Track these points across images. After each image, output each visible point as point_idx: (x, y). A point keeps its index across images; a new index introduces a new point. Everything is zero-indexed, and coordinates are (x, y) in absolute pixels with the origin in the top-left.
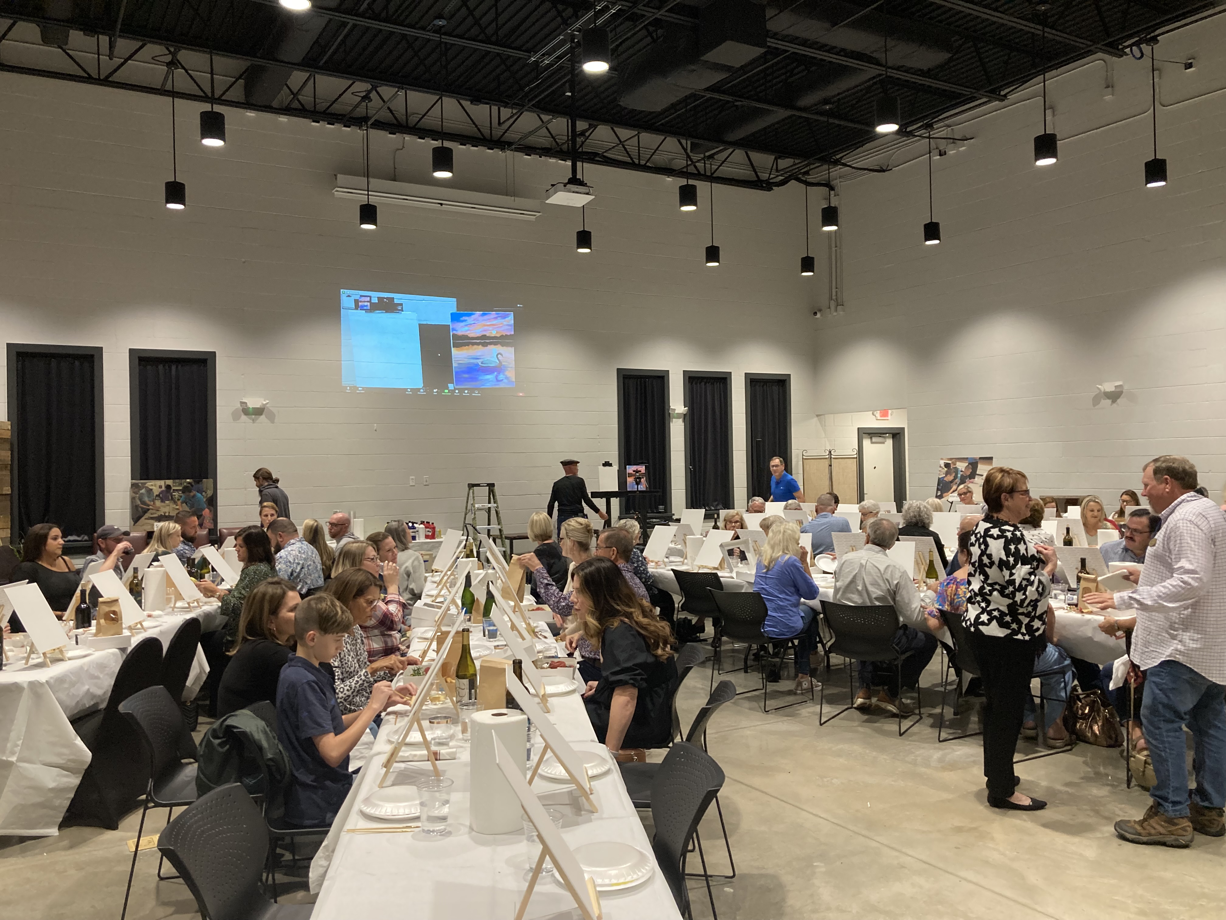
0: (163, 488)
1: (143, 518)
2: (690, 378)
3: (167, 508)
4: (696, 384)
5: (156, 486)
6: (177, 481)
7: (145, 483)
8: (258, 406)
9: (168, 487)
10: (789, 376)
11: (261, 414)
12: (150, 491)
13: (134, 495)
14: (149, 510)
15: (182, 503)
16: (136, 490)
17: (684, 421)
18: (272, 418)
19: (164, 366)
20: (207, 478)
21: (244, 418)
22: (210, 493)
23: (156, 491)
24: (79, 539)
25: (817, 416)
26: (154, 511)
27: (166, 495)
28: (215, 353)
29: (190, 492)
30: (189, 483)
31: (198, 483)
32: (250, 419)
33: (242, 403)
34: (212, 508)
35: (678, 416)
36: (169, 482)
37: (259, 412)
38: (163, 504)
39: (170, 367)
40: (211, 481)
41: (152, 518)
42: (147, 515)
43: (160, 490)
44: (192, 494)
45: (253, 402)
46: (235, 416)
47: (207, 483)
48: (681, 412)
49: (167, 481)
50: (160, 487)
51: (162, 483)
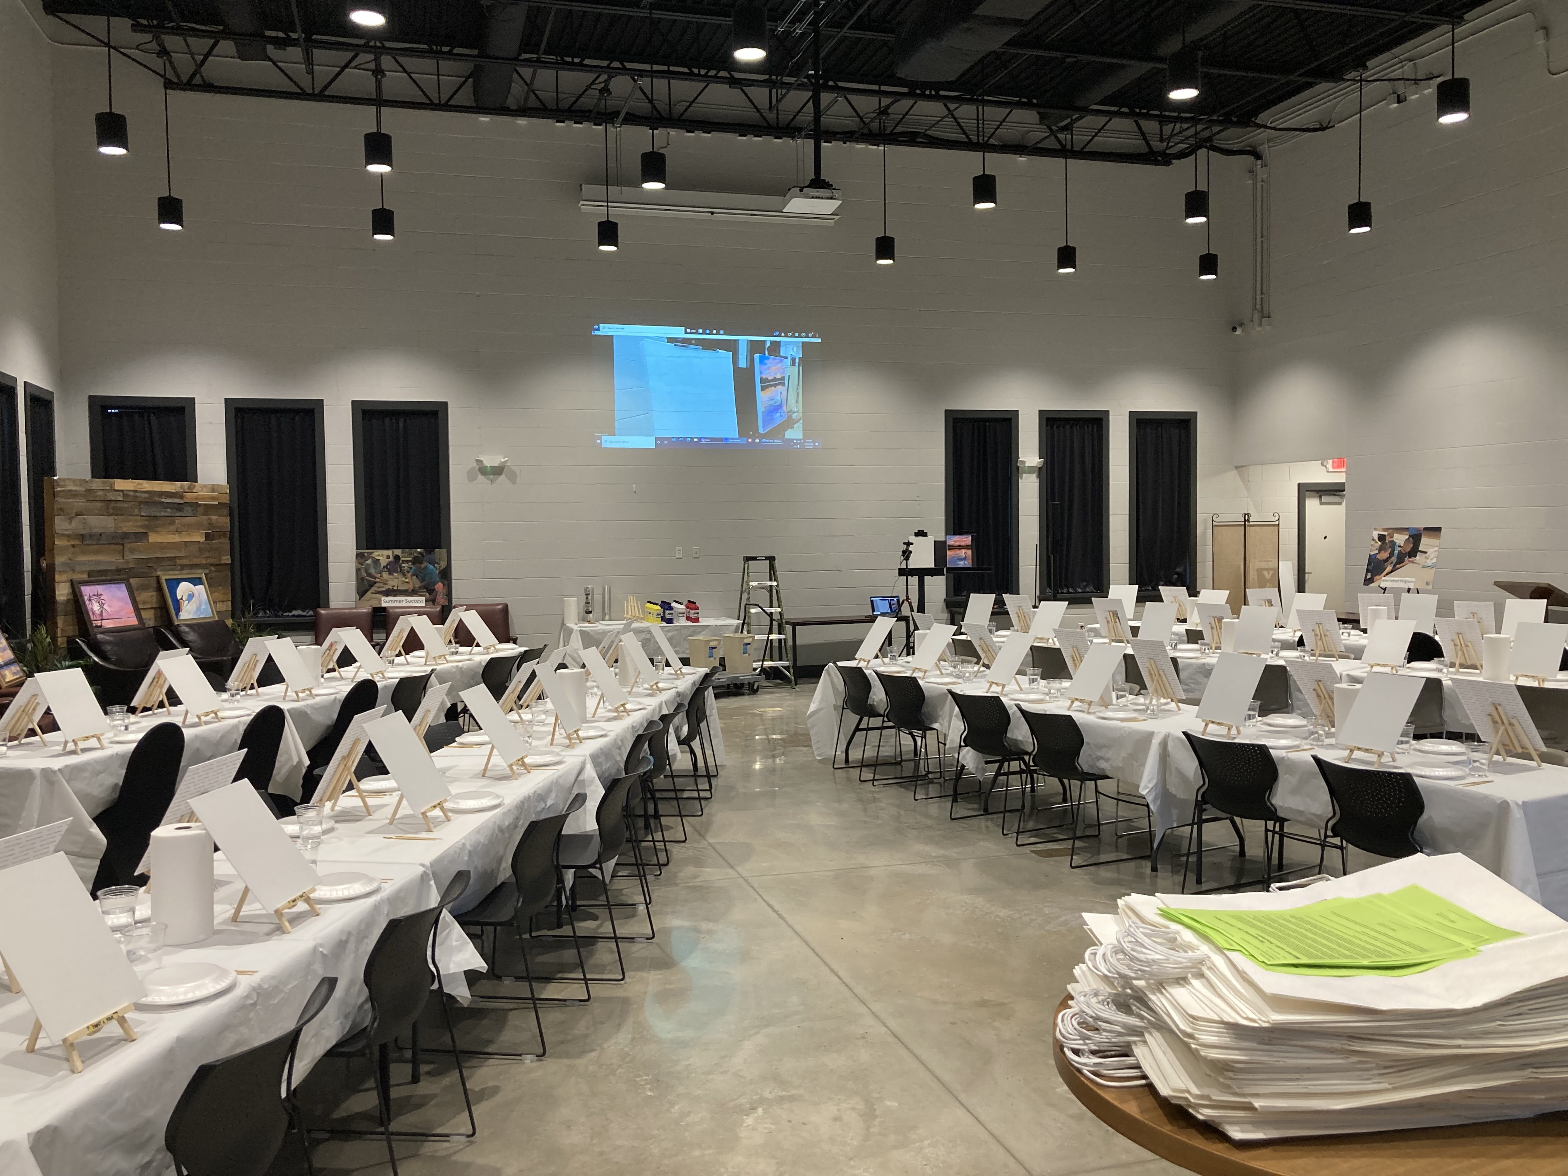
0: (391, 559)
1: (369, 592)
2: (1048, 419)
3: (394, 581)
4: (1058, 427)
5: (383, 556)
6: (407, 550)
7: (372, 553)
8: (496, 465)
9: (397, 558)
10: (1195, 414)
11: (500, 474)
12: (376, 562)
13: (360, 566)
14: (375, 583)
15: (412, 576)
16: (361, 561)
17: (1039, 476)
18: (513, 478)
19: (391, 420)
20: (440, 547)
21: (481, 477)
22: (443, 564)
23: (384, 562)
24: (304, 614)
25: (1237, 467)
26: (381, 585)
27: (394, 566)
28: (446, 403)
29: (421, 563)
30: (420, 553)
31: (430, 553)
32: (488, 479)
33: (478, 461)
34: (446, 582)
35: (1031, 470)
36: (398, 552)
37: (498, 471)
38: (391, 576)
39: (397, 421)
40: (444, 551)
41: (379, 592)
42: (373, 589)
43: (387, 561)
44: (423, 566)
45: (490, 461)
46: (471, 477)
47: (440, 553)
48: (1034, 465)
49: (395, 551)
50: (388, 557)
51: (389, 552)
